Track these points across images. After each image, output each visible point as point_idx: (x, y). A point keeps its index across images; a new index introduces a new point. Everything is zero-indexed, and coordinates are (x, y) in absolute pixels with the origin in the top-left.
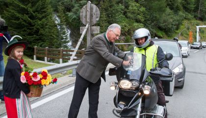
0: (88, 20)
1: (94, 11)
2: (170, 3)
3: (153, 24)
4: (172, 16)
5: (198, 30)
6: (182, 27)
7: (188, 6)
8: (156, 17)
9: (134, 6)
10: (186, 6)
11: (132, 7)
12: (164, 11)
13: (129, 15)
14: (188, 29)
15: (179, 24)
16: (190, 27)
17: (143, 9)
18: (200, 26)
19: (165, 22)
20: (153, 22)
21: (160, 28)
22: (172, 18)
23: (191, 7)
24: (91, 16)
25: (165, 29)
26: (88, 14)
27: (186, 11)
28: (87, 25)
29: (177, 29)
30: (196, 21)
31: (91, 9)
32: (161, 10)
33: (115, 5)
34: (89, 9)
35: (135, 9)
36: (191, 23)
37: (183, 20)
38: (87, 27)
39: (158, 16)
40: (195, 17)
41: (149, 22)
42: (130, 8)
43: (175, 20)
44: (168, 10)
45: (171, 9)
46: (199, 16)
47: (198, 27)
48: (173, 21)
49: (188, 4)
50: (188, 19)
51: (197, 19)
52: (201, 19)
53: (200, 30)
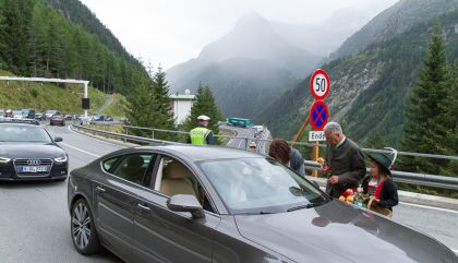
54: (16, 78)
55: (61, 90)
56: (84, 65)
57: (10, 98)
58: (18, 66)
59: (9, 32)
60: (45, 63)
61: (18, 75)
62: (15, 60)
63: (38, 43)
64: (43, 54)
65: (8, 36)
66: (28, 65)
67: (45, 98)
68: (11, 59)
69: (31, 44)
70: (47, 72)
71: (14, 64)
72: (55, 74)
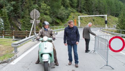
0: (35, 17)
1: (37, 13)
2: (63, 3)
3: (54, 15)
4: (65, 10)
5: (79, 19)
6: (70, 17)
7: (73, 5)
8: (55, 11)
9: (44, 5)
10: (72, 4)
11: (43, 6)
12: (60, 8)
13: (41, 10)
14: (74, 18)
15: (68, 15)
16: (75, 17)
17: (49, 7)
18: (80, 16)
19: (60, 14)
20: (54, 14)
21: (58, 18)
22: (64, 12)
23: (75, 5)
24: (36, 15)
25: (61, 18)
26: (35, 14)
27: (72, 7)
28: (34, 19)
29: (68, 18)
30: (78, 13)
31: (36, 12)
32: (58, 7)
33: (33, 5)
34: (35, 12)
35: (44, 8)
36: (75, 14)
37: (71, 13)
38: (34, 20)
39: (57, 11)
40: (77, 11)
41: (52, 14)
42: (42, 6)
43: (66, 13)
44: (62, 7)
45: (64, 6)
46: (79, 10)
47: (79, 17)
48: (65, 13)
49: (73, 3)
50: (74, 12)
51: (78, 12)
52: (81, 12)
53: (80, 18)
54: (88, 16)
55: (102, 18)
56: (111, 10)
57: (86, 22)
58: (89, 12)
59: (87, 3)
60: (97, 10)
61: (89, 15)
62: (88, 11)
63: (95, 5)
64: (97, 8)
65: (87, 4)
66: (92, 12)
67: (97, 21)
68: (87, 11)
69: (93, 5)
70: (98, 13)
71: (88, 12)
72: (100, 14)
